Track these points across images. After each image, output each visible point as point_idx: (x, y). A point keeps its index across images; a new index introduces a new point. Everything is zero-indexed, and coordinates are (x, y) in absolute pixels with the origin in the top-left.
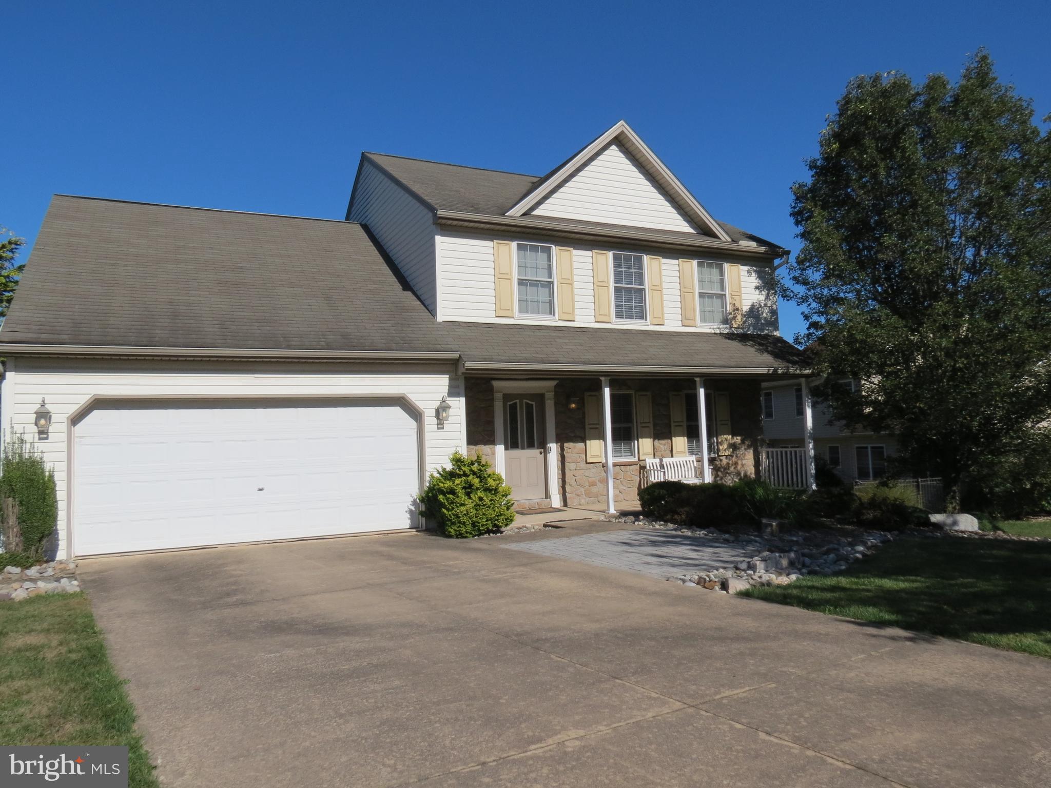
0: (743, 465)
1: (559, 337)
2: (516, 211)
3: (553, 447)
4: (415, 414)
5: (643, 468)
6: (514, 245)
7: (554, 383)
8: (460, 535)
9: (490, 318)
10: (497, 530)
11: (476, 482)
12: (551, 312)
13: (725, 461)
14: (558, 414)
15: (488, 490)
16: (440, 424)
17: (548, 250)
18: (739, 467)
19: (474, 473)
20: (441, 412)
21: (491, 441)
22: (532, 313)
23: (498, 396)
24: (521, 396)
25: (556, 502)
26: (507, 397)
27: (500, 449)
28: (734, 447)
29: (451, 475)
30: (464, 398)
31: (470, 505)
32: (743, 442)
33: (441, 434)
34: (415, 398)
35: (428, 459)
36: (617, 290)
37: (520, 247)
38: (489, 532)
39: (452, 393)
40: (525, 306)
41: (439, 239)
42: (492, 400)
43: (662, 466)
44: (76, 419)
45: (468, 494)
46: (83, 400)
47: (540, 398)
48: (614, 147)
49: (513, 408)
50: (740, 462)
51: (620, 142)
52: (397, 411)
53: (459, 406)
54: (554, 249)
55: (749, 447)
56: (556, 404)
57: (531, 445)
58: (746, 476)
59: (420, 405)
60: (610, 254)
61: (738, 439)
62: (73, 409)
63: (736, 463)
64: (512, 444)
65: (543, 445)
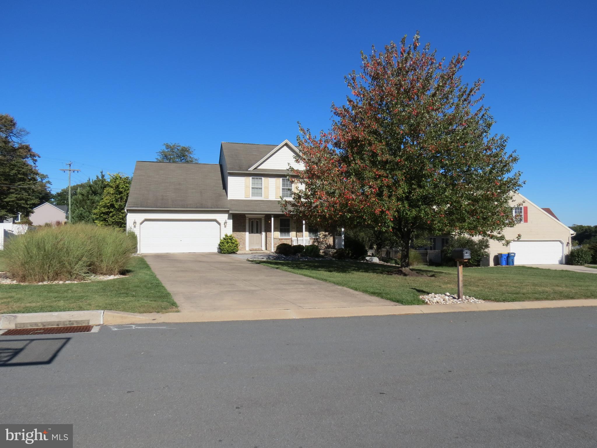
0: (328, 241)
1: (262, 203)
2: (251, 169)
3: (264, 233)
4: (219, 224)
5: (292, 240)
6: (251, 178)
7: (265, 215)
8: (224, 253)
9: (242, 198)
10: (234, 253)
11: (229, 241)
12: (262, 196)
13: (322, 240)
14: (265, 224)
15: (232, 243)
16: (225, 226)
17: (261, 179)
18: (327, 242)
19: (230, 239)
20: (226, 223)
21: (244, 231)
22: (256, 196)
23: (247, 219)
24: (255, 219)
25: (264, 248)
26: (250, 219)
27: (247, 233)
28: (325, 236)
29: (224, 239)
30: (232, 220)
31: (227, 246)
32: (329, 234)
33: (225, 229)
34: (218, 220)
35: (222, 235)
36: (283, 189)
37: (252, 178)
38: (231, 253)
39: (229, 219)
40: (253, 194)
41: (229, 177)
42: (245, 220)
43: (297, 240)
44: (141, 223)
45: (227, 244)
46: (143, 219)
47: (260, 219)
48: (285, 147)
49: (252, 222)
50: (327, 240)
51: (286, 145)
52: (215, 222)
53: (230, 222)
54: (263, 178)
55: (331, 236)
56: (265, 221)
57: (257, 232)
58: (329, 244)
59: (220, 221)
60: (281, 179)
61: (327, 233)
62: (141, 221)
63: (326, 241)
64: (251, 232)
65: (261, 233)
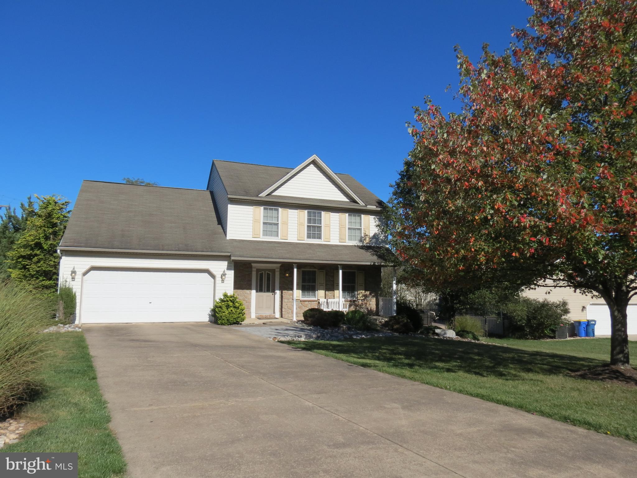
0: (370, 304)
1: (278, 247)
2: (264, 194)
3: (278, 292)
4: (213, 276)
5: (319, 303)
6: (262, 208)
7: (279, 265)
8: (222, 324)
9: (249, 238)
10: (237, 323)
11: (231, 304)
12: (277, 236)
13: (360, 302)
14: (281, 278)
15: (235, 307)
16: (223, 281)
17: (277, 210)
18: (368, 305)
19: (231, 301)
20: (224, 275)
21: (250, 288)
22: (269, 236)
23: (254, 270)
24: (265, 270)
25: (277, 315)
26: (258, 270)
27: (254, 292)
28: (366, 296)
29: (222, 301)
30: (233, 272)
31: (227, 312)
32: (370, 294)
33: (223, 284)
34: (212, 270)
35: (217, 294)
36: (308, 226)
37: (265, 209)
38: (234, 323)
39: (228, 269)
40: (265, 233)
41: (229, 206)
42: (251, 271)
43: (327, 303)
44: (85, 274)
45: (227, 308)
46: (88, 267)
47: (273, 271)
48: (312, 165)
49: (261, 275)
50: (368, 303)
51: (314, 162)
52: (206, 275)
53: (231, 274)
54: (280, 209)
55: (373, 296)
56: (280, 274)
57: (268, 291)
58: (371, 309)
59: (214, 273)
60: (306, 211)
61: (368, 293)
62: (84, 270)
63: (366, 304)
64: (260, 289)
65: (273, 291)
